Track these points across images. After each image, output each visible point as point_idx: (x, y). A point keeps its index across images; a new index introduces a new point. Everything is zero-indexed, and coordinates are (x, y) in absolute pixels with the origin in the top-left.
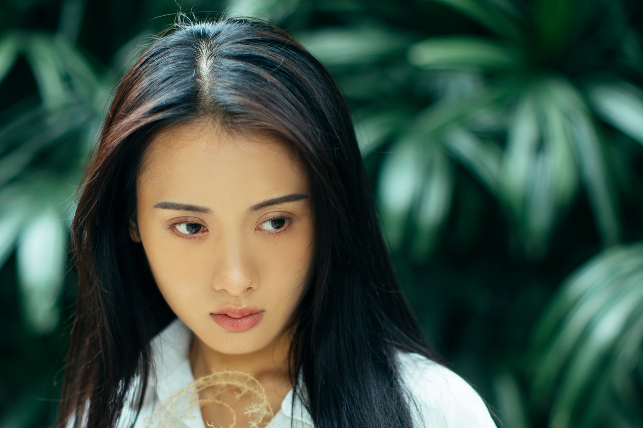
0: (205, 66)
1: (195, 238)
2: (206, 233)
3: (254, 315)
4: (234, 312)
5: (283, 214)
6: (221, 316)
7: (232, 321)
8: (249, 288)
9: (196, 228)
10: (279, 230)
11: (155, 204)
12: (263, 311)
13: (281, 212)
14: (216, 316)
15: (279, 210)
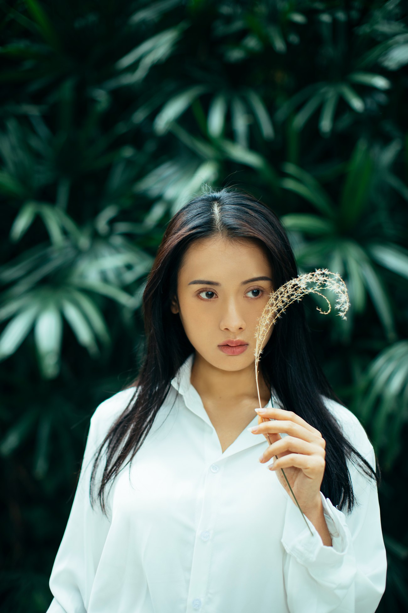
0: (216, 209)
1: (210, 301)
2: (217, 299)
3: (243, 345)
4: (232, 342)
5: (259, 287)
6: (225, 346)
7: (230, 348)
8: (240, 328)
9: (211, 295)
10: (256, 297)
11: (189, 283)
12: (247, 345)
13: (258, 286)
14: (221, 347)
15: (257, 285)
